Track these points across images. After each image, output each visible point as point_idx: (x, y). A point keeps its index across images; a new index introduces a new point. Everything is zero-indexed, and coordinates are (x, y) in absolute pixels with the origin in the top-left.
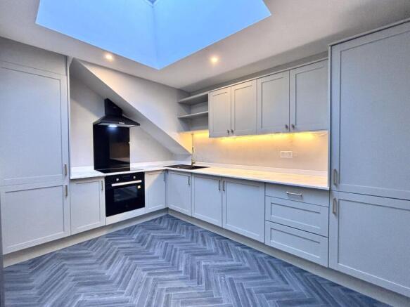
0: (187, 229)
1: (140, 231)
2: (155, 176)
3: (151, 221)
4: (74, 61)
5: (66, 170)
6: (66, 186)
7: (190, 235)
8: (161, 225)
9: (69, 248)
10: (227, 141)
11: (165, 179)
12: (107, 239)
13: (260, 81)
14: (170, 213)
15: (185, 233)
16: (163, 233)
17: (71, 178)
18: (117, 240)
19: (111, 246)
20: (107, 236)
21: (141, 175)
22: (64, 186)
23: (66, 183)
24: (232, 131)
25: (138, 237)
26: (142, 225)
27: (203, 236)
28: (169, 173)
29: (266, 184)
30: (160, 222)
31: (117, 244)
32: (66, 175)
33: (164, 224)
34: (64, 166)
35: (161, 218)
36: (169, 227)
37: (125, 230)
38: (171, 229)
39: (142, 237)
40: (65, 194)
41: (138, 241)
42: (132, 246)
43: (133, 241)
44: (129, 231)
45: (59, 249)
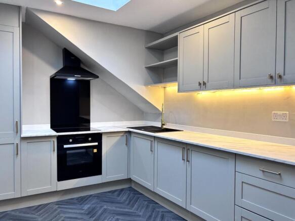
0: (147, 206)
1: (93, 202)
2: (115, 139)
3: (109, 192)
4: (28, 11)
5: (17, 128)
6: (17, 144)
7: (149, 214)
8: (119, 198)
9: (20, 210)
10: (204, 96)
11: (127, 143)
12: (57, 206)
13: (239, 14)
14: (133, 186)
15: (143, 210)
16: (116, 207)
17: (22, 136)
18: (66, 208)
19: (59, 214)
20: (58, 203)
21: (98, 137)
22: (15, 145)
23: (17, 141)
24: (204, 84)
25: (89, 208)
26: (98, 196)
27: (163, 217)
28: (133, 135)
29: (236, 156)
30: (119, 195)
31: (65, 213)
32: (17, 132)
33: (123, 198)
34: (15, 123)
35: (122, 190)
36: (127, 202)
37: (77, 199)
38: (128, 204)
39: (94, 209)
40: (16, 153)
41: (87, 213)
42: (80, 216)
43: (83, 211)
44: (82, 200)
45: (11, 209)
